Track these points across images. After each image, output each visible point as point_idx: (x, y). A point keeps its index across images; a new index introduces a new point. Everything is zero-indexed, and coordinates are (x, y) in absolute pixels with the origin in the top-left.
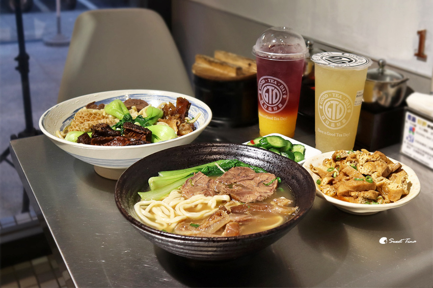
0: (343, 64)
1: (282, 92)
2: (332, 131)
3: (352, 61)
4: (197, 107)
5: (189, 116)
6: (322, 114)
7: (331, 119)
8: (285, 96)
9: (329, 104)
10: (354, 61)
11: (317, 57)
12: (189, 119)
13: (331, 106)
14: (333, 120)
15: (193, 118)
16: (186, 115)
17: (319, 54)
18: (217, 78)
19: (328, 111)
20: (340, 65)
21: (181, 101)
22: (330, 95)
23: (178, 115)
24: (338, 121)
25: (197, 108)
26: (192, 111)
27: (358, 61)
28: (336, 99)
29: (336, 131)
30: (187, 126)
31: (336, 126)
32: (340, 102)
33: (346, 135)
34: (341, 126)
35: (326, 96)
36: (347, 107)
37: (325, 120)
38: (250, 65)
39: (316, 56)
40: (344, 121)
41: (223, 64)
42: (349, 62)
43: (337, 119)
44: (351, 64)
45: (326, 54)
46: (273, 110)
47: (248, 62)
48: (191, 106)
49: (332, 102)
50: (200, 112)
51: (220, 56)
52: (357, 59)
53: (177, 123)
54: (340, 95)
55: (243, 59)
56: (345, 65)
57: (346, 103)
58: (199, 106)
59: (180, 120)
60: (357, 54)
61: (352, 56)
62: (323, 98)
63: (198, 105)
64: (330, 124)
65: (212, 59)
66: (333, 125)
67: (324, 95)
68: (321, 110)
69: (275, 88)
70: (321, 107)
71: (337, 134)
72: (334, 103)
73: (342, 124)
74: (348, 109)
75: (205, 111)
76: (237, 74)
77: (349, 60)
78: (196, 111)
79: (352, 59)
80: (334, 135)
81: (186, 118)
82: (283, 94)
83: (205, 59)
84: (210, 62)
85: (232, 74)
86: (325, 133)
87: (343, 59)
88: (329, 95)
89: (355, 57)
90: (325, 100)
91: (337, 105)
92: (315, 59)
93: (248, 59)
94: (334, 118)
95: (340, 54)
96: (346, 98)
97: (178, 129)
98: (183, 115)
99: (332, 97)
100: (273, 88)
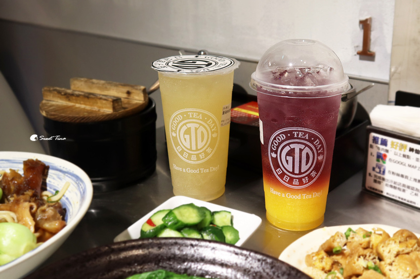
0: (199, 69)
1: (317, 150)
2: (194, 167)
3: (211, 64)
4: (61, 171)
5: (48, 188)
6: (177, 144)
7: (191, 149)
8: (320, 158)
9: (185, 128)
10: (214, 64)
11: (161, 63)
12: (50, 195)
13: (188, 132)
14: (194, 151)
15: (57, 192)
16: (44, 187)
17: (163, 60)
18: (83, 118)
19: (185, 139)
20: (194, 71)
21: (31, 166)
22: (186, 116)
23: (29, 193)
24: (201, 151)
25: (60, 173)
26: (52, 179)
27: (220, 63)
28: (194, 120)
29: (199, 166)
30: (50, 211)
31: (198, 159)
32: (201, 124)
33: (214, 169)
34: (205, 157)
35: (180, 118)
36: (211, 129)
37: (182, 152)
38: (129, 93)
39: (159, 63)
40: (209, 150)
41: (88, 97)
42: (207, 65)
43: (199, 148)
44: (211, 68)
45: (173, 58)
46: (301, 183)
47: (126, 89)
48: (51, 172)
49: (189, 125)
50: (68, 179)
51: (79, 86)
52: (217, 61)
53: (31, 208)
54: (199, 113)
55: (116, 86)
56: (202, 70)
57: (208, 125)
58: (64, 170)
59: (35, 201)
60: (217, 55)
61: (210, 58)
62: (176, 122)
63: (61, 168)
64: (189, 158)
65: (69, 91)
66: (194, 158)
67: (176, 116)
68: (175, 138)
69: (306, 145)
70: (174, 135)
71: (202, 169)
72: (193, 126)
73: (206, 154)
74: (212, 133)
75: (77, 177)
76: (114, 108)
77: (207, 63)
78: (60, 179)
79: (211, 62)
80: (197, 171)
81: (45, 193)
82: (318, 155)
83: (59, 92)
84: (68, 96)
85: (107, 110)
86: (184, 171)
87: (198, 63)
88: (183, 117)
89: (214, 58)
90: (178, 124)
91: (196, 129)
92: (157, 66)
93: (125, 85)
94: (194, 148)
95: (193, 57)
96: (209, 117)
97: (35, 219)
98: (39, 190)
99: (188, 117)
100: (302, 147)
